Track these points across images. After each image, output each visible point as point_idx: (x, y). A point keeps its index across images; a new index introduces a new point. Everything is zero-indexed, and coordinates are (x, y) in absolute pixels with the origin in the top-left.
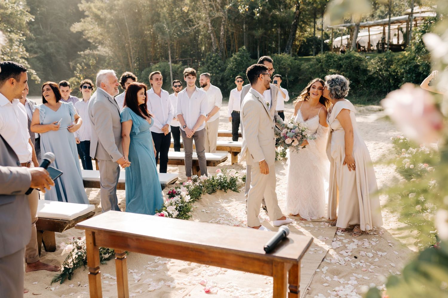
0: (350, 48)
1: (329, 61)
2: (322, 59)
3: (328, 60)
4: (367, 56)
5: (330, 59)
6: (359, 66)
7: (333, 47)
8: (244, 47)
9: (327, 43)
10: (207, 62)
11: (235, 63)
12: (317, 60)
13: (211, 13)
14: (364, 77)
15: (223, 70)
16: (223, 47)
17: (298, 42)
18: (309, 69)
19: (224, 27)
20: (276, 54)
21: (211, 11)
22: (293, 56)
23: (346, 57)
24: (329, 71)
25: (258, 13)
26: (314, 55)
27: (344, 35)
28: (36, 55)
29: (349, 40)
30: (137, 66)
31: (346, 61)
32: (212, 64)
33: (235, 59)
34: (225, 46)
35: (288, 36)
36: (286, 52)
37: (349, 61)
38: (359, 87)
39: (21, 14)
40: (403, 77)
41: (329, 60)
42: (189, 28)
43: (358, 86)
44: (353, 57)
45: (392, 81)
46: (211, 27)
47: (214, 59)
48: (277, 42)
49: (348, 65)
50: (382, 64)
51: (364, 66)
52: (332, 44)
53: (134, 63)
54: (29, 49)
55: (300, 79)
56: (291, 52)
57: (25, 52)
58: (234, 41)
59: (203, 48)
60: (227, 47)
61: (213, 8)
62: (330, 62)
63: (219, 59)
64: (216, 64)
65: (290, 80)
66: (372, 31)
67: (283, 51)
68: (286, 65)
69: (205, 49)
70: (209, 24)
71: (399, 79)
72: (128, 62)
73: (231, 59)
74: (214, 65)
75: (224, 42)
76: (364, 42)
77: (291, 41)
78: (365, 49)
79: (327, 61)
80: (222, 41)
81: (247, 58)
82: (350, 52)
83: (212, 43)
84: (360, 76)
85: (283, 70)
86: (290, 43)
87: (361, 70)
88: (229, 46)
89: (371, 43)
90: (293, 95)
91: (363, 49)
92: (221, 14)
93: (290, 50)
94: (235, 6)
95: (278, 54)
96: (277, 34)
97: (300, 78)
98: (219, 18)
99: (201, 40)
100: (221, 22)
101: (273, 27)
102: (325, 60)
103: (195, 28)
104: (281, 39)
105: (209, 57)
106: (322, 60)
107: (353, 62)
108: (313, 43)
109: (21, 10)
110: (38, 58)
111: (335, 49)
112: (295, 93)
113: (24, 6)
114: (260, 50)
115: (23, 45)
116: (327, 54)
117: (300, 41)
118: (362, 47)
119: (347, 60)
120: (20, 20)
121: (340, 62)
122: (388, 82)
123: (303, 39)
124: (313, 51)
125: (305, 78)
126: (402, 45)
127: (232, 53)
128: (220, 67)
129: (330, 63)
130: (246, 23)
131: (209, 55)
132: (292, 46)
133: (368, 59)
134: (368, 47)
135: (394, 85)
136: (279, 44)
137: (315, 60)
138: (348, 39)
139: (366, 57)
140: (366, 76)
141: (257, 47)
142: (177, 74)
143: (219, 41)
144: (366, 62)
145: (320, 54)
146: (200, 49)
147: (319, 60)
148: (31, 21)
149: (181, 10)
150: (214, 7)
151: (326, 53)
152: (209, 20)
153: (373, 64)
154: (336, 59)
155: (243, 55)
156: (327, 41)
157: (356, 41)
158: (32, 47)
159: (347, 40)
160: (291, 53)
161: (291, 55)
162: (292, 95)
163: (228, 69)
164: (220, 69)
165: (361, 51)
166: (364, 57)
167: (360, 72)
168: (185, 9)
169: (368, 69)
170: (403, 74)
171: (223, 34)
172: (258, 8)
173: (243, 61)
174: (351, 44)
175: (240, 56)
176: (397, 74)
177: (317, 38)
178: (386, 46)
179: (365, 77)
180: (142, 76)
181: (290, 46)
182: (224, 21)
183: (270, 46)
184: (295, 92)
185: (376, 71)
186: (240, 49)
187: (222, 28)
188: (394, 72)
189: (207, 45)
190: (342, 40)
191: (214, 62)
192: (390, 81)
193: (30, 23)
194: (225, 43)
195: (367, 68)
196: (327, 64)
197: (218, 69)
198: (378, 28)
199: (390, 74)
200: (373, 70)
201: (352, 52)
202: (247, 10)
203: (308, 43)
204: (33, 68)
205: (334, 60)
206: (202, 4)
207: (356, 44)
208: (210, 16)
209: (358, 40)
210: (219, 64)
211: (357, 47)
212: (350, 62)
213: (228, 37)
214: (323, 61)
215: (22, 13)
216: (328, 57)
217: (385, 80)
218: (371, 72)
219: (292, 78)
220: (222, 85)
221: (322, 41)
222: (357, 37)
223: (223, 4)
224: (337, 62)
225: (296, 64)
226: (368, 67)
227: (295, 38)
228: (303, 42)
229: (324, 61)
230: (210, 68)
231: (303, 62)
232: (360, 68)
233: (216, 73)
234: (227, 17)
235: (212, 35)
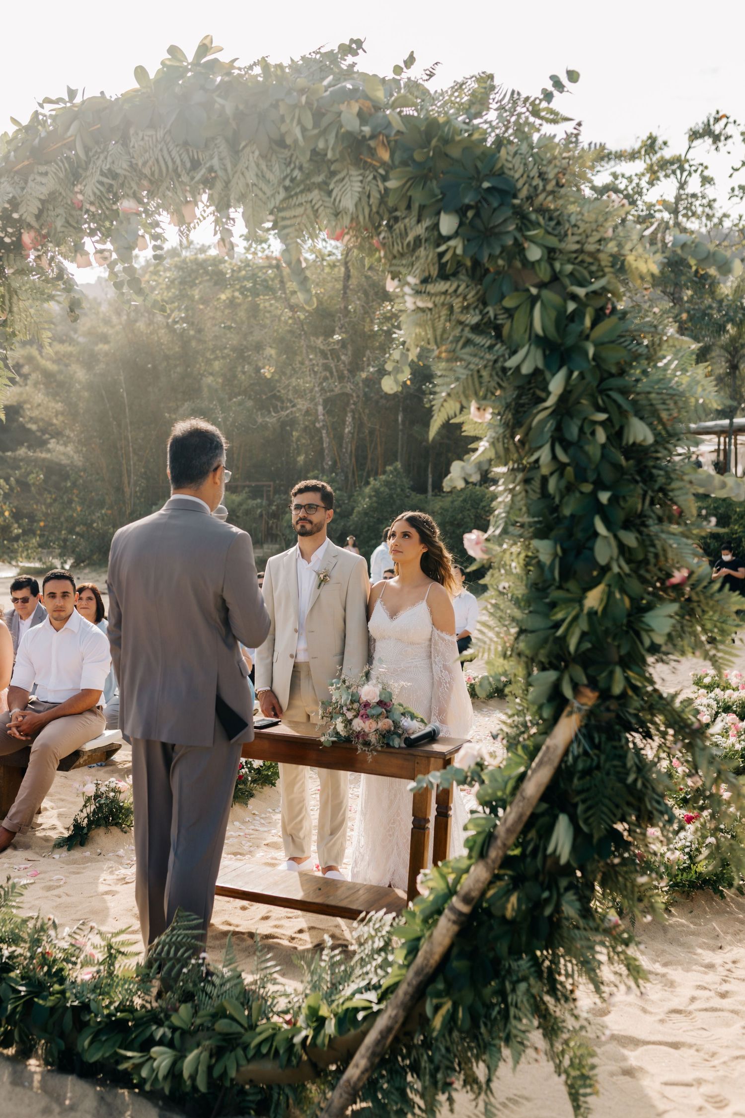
8: (398, 465)
11: (375, 499)
13: (326, 384)
16: (349, 461)
19: (354, 418)
21: (325, 378)
33: (376, 491)
34: (354, 460)
42: (274, 414)
46: (324, 415)
53: (136, 484)
58: (375, 448)
59: (302, 461)
60: (357, 461)
61: (331, 373)
69: (305, 462)
70: (320, 408)
72: (121, 482)
73: (367, 490)
75: (351, 451)
80: (346, 448)
81: (402, 490)
83: (323, 450)
88: (361, 459)
92: (349, 387)
94: (378, 375)
98: (344, 396)
99: (298, 440)
100: (348, 405)
103: (287, 416)
114: (433, 472)
127: (368, 476)
130: (405, 410)
141: (427, 467)
142: (238, 517)
143: (341, 446)
146: (294, 461)
149: (258, 370)
150: (334, 370)
152: (319, 399)
163: (359, 512)
168: (267, 372)
171: (350, 432)
173: (395, 496)
175: (387, 484)
182: (355, 404)
186: (389, 468)
187: (349, 419)
189: (310, 453)
194: (354, 453)
208: (323, 389)
213: (361, 440)
223: (355, 366)
234: (361, 394)
235: (324, 432)
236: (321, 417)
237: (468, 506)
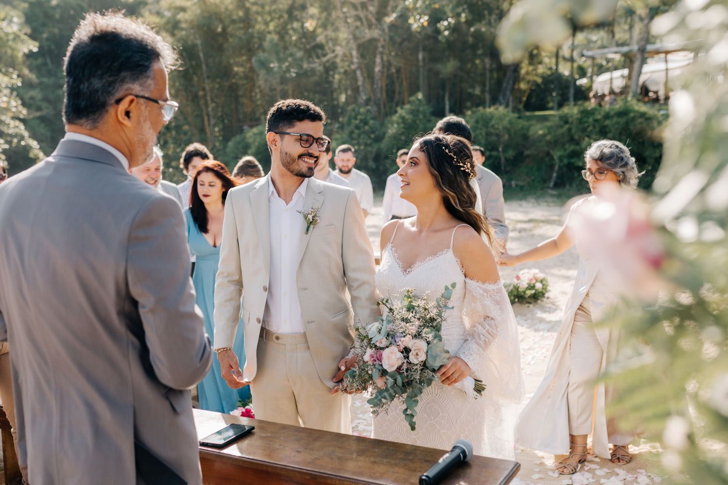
0: (627, 95)
2: (571, 117)
4: (662, 110)
5: (586, 116)
6: (644, 131)
8: (420, 96)
9: (581, 86)
10: (349, 123)
11: (402, 125)
12: (561, 118)
13: (357, 32)
14: (655, 152)
15: (379, 139)
16: (381, 95)
17: (524, 84)
18: (544, 135)
19: (382, 59)
20: (481, 109)
21: (357, 28)
22: (513, 112)
23: (618, 112)
25: (446, 30)
26: (556, 108)
27: (616, 69)
28: (38, 114)
29: (626, 78)
30: (219, 131)
31: (618, 120)
32: (357, 127)
33: (403, 118)
34: (384, 93)
35: (505, 74)
36: (501, 104)
37: (624, 121)
39: (14, 40)
42: (317, 60)
44: (633, 113)
46: (358, 58)
47: (363, 117)
48: (483, 84)
52: (590, 87)
53: (215, 126)
54: (28, 101)
55: (528, 156)
56: (511, 103)
57: (20, 108)
58: (401, 84)
59: (343, 98)
60: (387, 95)
61: (362, 23)
62: (586, 122)
63: (373, 118)
64: (367, 128)
65: (508, 158)
66: (673, 61)
67: (494, 101)
68: (501, 127)
69: (346, 99)
70: (354, 53)
72: (203, 125)
73: (395, 118)
74: (362, 130)
75: (382, 87)
76: (657, 83)
77: (511, 82)
78: (658, 96)
79: (580, 121)
80: (377, 84)
81: (425, 116)
82: (628, 102)
83: (358, 87)
84: (647, 148)
85: (494, 138)
86: (509, 86)
88: (390, 93)
89: (669, 85)
91: (655, 96)
92: (376, 33)
93: (509, 99)
94: (404, 17)
95: (484, 107)
96: (484, 68)
97: (527, 152)
98: (372, 41)
99: (340, 81)
100: (376, 48)
101: (475, 56)
102: (577, 119)
103: (328, 61)
104: (491, 78)
105: (353, 114)
106: (570, 120)
107: (632, 122)
108: (554, 86)
109: (14, 33)
110: (42, 119)
113: (20, 24)
114: (450, 100)
115: (18, 95)
116: (582, 108)
117: (529, 82)
118: (652, 92)
119: (622, 119)
120: (13, 49)
121: (607, 122)
123: (535, 78)
124: (553, 101)
127: (397, 105)
128: (373, 132)
129: (586, 125)
130: (425, 49)
131: (353, 110)
132: (512, 91)
133: (662, 115)
134: (664, 93)
136: (487, 88)
137: (557, 118)
138: (624, 77)
139: (659, 111)
141: (446, 96)
143: (372, 83)
144: (659, 123)
145: (568, 107)
146: (337, 99)
147: (565, 119)
148: (31, 51)
149: (303, 27)
150: (364, 20)
151: (579, 105)
152: (353, 45)
154: (600, 117)
155: (418, 111)
156: (582, 81)
157: (639, 80)
158: (32, 98)
159: (621, 79)
160: (511, 106)
161: (510, 108)
163: (389, 137)
164: (372, 136)
165: (650, 100)
166: (656, 112)
168: (310, 25)
171: (379, 71)
172: (447, 20)
173: (418, 122)
174: (630, 88)
175: (412, 112)
177: (563, 75)
180: (228, 150)
181: (508, 93)
182: (383, 47)
183: (470, 94)
186: (413, 98)
187: (378, 60)
189: (349, 92)
190: (611, 79)
191: (362, 125)
193: (30, 55)
194: (384, 88)
196: (581, 127)
197: (370, 137)
198: (685, 56)
201: (632, 102)
202: (426, 24)
203: (545, 86)
204: (34, 136)
205: (595, 118)
206: (342, 15)
207: (641, 87)
208: (355, 38)
209: (642, 79)
210: (371, 128)
211: (641, 94)
212: (626, 122)
213: (389, 76)
214: (572, 121)
215: (16, 37)
216: (582, 112)
219: (511, 154)
220: (377, 168)
221: (572, 81)
222: (641, 73)
223: (381, 14)
224: (599, 123)
225: (520, 126)
227: (518, 76)
228: (534, 83)
229: (575, 122)
230: (354, 136)
231: (534, 122)
233: (366, 145)
234: (387, 38)
235: (358, 73)
236: (355, 60)
237: (480, 125)
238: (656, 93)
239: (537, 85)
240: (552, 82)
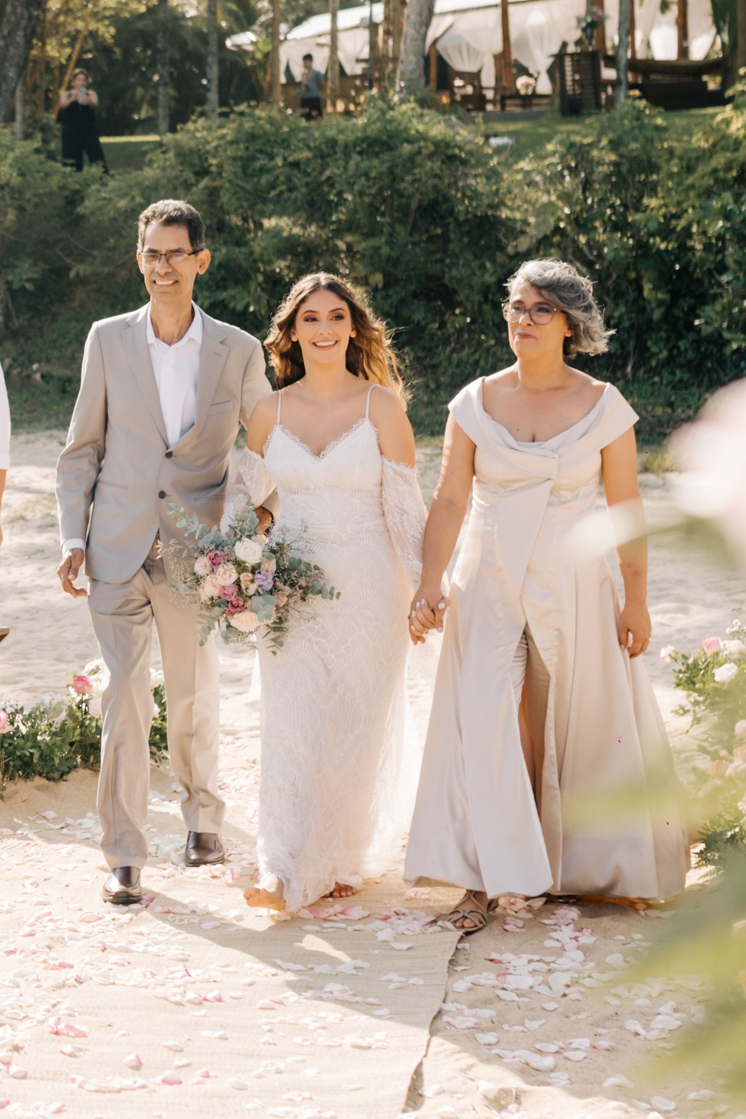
0: (386, 83)
1: (257, 165)
2: (215, 153)
3: (254, 159)
4: (496, 135)
5: (261, 151)
6: (446, 199)
7: (283, 79)
9: (241, 52)
12: (184, 155)
14: (483, 267)
17: (62, 46)
22: (27, 136)
23: (365, 139)
24: (259, 226)
26: (163, 125)
29: (381, 31)
31: (365, 164)
37: (384, 168)
38: (450, 329)
40: (722, 268)
41: (261, 161)
43: (443, 325)
44: (409, 141)
45: (656, 288)
49: (380, 191)
50: (587, 185)
51: (475, 195)
52: (271, 57)
55: (82, 281)
56: (19, 107)
62: (263, 171)
65: (15, 286)
71: (700, 282)
77: (19, 37)
78: (479, 89)
79: (245, 162)
82: (392, 108)
84: (456, 256)
86: (12, 51)
87: (459, 224)
89: (515, 55)
90: (38, 377)
91: (469, 90)
93: (13, 93)
97: (79, 269)
102: (235, 159)
106: (213, 161)
107: (409, 171)
108: (156, 52)
111: (293, 92)
112: (46, 368)
116: (248, 125)
117: (74, 38)
118: (462, 75)
119: (376, 162)
122: (632, 295)
123: (93, 26)
124: (154, 103)
125: (106, 270)
126: (709, 66)
129: (264, 180)
132: (21, 70)
133: (499, 150)
134: (498, 79)
135: (667, 316)
137: (171, 155)
138: (373, 27)
139: (487, 137)
140: (493, 261)
144: (493, 175)
145: (201, 122)
147: (196, 161)
151: (242, 114)
153: (531, 184)
154: (306, 154)
156: (245, 39)
157: (424, 39)
159: (365, 34)
160: (19, 117)
162: (29, 377)
165: (453, 102)
166: (480, 140)
167: (452, 236)
169: (504, 213)
170: (722, 250)
174: (395, 59)
176: (684, 249)
177: (183, 17)
178: (608, 74)
179: (488, 265)
181: (12, 73)
184: (48, 361)
185: (557, 229)
188: (665, 232)
190: (334, 33)
192: (640, 289)
195: (495, 207)
196: (249, 186)
199: (642, 247)
200: (532, 220)
201: (404, 108)
203: (127, 53)
205: (291, 159)
207: (427, 59)
209: (436, 28)
211: (427, 83)
212: (391, 171)
214: (220, 166)
216: (252, 137)
217: (609, 283)
218: (523, 232)
221: (213, 39)
222: (431, 13)
224: (307, 174)
226: (502, 203)
227: (41, 21)
228: (90, 44)
229: (228, 167)
232: (451, 212)
238: (473, 78)
239: (103, 49)
240: (147, 40)
